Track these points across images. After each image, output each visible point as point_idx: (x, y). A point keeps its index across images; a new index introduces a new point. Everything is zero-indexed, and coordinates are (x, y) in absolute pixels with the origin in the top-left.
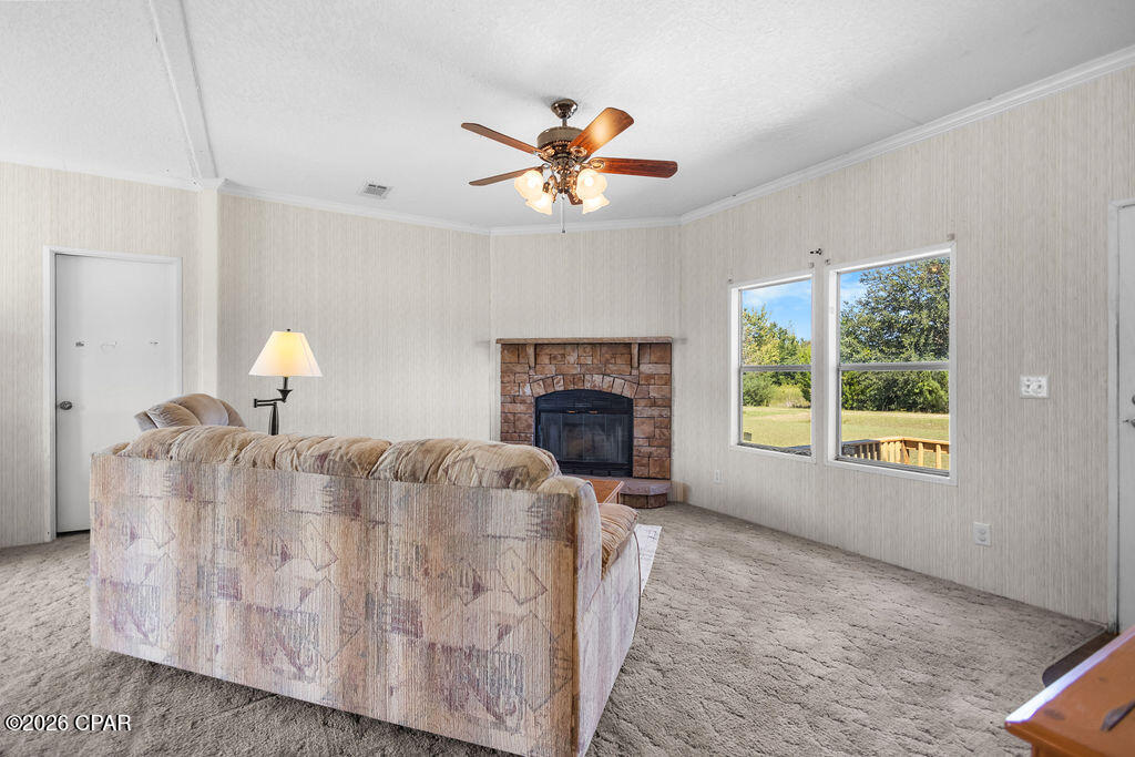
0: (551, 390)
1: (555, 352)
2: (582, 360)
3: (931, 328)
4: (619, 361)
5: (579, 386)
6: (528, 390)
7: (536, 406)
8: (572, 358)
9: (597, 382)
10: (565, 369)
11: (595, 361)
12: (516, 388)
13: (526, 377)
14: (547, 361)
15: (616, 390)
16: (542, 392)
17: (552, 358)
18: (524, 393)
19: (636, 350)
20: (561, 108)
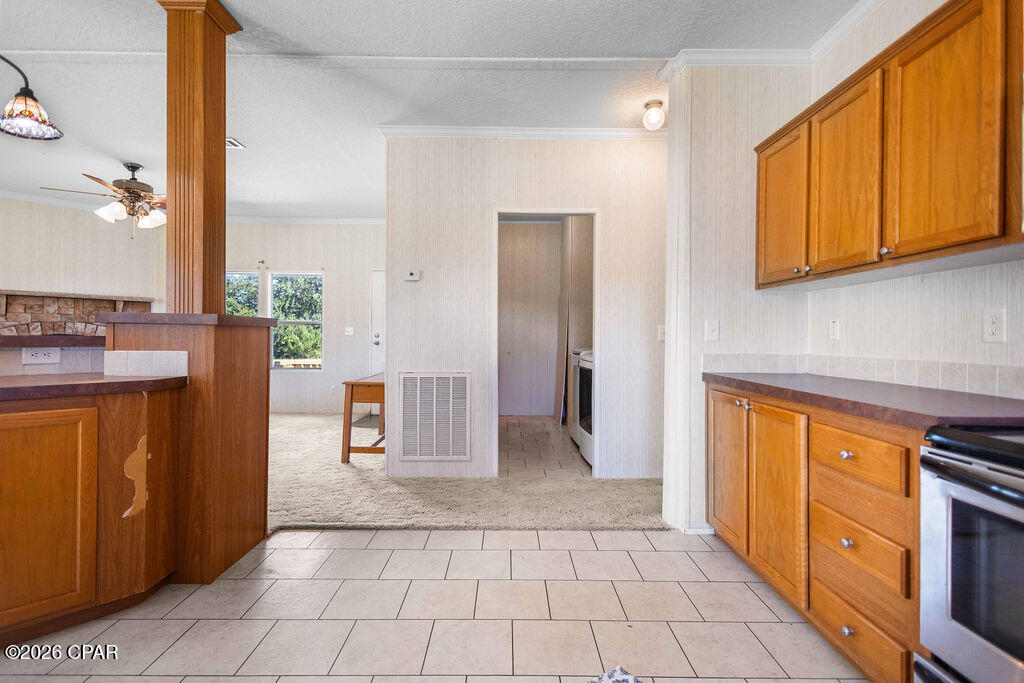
0: (24, 334)
1: (31, 303)
2: (63, 311)
8: (52, 309)
9: (79, 328)
10: (44, 318)
11: (77, 312)
14: (22, 310)
17: (28, 308)
19: (120, 306)
20: (133, 168)
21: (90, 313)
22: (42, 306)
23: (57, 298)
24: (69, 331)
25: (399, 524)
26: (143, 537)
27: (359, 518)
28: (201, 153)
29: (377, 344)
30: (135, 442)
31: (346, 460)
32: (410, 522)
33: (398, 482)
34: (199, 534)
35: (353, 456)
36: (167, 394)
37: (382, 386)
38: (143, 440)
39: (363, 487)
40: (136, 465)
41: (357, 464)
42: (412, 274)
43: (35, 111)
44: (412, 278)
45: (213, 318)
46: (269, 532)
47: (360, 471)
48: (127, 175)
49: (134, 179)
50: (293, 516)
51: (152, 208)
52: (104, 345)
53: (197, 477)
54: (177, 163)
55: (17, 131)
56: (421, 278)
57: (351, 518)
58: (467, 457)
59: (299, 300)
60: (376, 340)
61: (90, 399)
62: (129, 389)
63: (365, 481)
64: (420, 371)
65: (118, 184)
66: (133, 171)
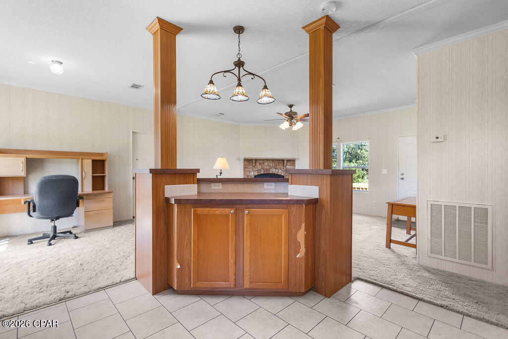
1: (261, 162)
2: (269, 164)
3: (348, 152)
4: (280, 165)
5: (268, 172)
6: (252, 173)
8: (266, 164)
9: (274, 171)
10: (264, 167)
11: (273, 165)
12: (248, 173)
13: (252, 169)
14: (259, 165)
15: (279, 173)
16: (257, 174)
19: (285, 162)
20: (291, 106)
21: (277, 165)
22: (264, 163)
23: (268, 160)
24: (271, 172)
25: (436, 302)
26: (304, 267)
27: (404, 288)
28: (323, 94)
29: (402, 179)
30: (301, 226)
31: (388, 246)
32: (444, 303)
33: (427, 269)
34: (324, 272)
35: (392, 245)
36: (311, 205)
37: (414, 207)
38: (303, 225)
39: (403, 267)
40: (301, 235)
41: (395, 250)
42: (437, 138)
43: (268, 93)
44: (437, 140)
45: (329, 171)
46: (353, 279)
47: (399, 256)
48: (288, 110)
49: (291, 111)
50: (364, 274)
51: (297, 121)
52: (288, 182)
53: (323, 246)
54: (313, 100)
55: (263, 102)
56: (445, 140)
57: (397, 285)
58: (490, 266)
59: (350, 154)
60: (401, 177)
61: (285, 206)
62: (298, 202)
63: (403, 263)
64: (444, 200)
65: (286, 114)
66: (291, 108)
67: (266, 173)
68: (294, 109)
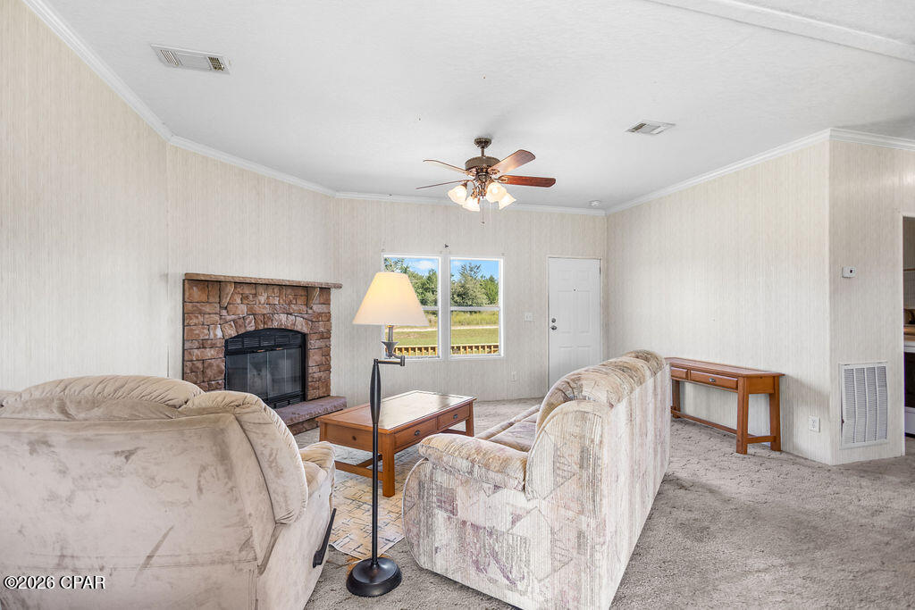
0: (242, 331)
1: (247, 291)
2: (271, 301)
4: (299, 302)
5: (270, 325)
6: (219, 334)
7: (226, 346)
8: (262, 299)
9: (282, 320)
10: (257, 309)
11: (281, 301)
12: (206, 332)
13: (217, 318)
14: (239, 301)
15: (298, 328)
16: (233, 333)
17: (244, 298)
18: (215, 335)
22: (255, 295)
29: (554, 328)
42: (852, 271)
44: (851, 275)
58: (887, 440)
66: (483, 148)
67: (261, 327)
68: (489, 152)
